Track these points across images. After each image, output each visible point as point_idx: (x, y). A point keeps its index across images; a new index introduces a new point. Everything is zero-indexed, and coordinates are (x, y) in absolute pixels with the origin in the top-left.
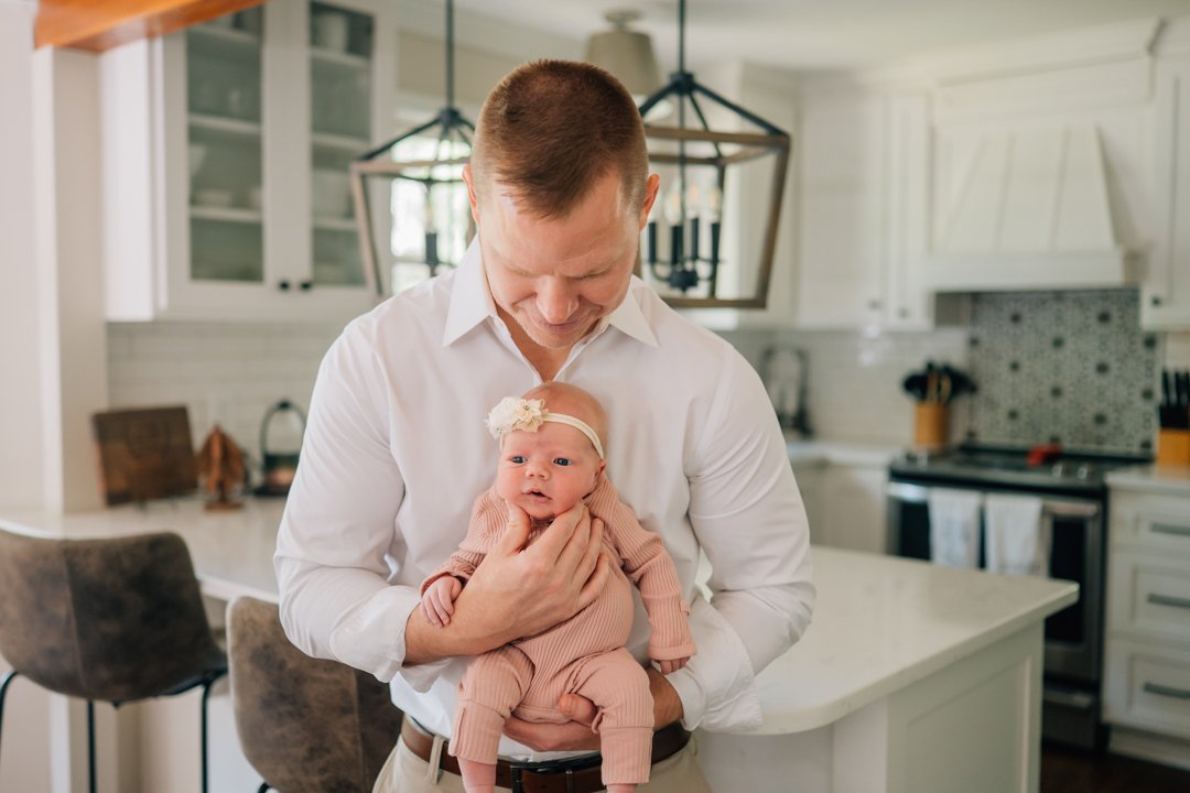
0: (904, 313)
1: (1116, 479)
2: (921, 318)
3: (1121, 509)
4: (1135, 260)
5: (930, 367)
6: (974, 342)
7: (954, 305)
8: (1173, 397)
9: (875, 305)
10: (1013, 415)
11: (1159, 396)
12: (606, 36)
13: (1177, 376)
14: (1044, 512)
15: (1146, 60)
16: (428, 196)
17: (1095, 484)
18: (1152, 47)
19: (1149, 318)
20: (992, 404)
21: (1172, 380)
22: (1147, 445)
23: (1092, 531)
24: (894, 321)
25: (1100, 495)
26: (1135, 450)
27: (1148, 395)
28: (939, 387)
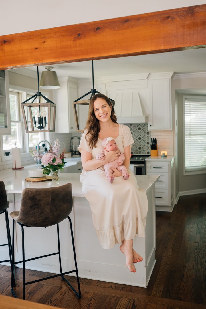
1: (146, 159)
3: (148, 165)
4: (147, 118)
8: (153, 143)
11: (151, 143)
13: (154, 139)
15: (147, 80)
16: (31, 109)
17: (144, 160)
18: (147, 78)
19: (149, 129)
21: (153, 139)
22: (148, 153)
23: (143, 169)
25: (144, 162)
26: (147, 154)
27: (148, 143)
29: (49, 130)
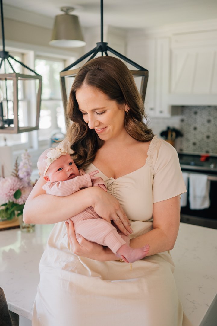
0: (161, 112)
2: (167, 114)
5: (169, 128)
6: (182, 120)
7: (177, 110)
9: (152, 109)
10: (194, 144)
12: (62, 15)
14: (208, 180)
20: (188, 140)
24: (157, 114)
28: (172, 135)
29: (16, 130)
